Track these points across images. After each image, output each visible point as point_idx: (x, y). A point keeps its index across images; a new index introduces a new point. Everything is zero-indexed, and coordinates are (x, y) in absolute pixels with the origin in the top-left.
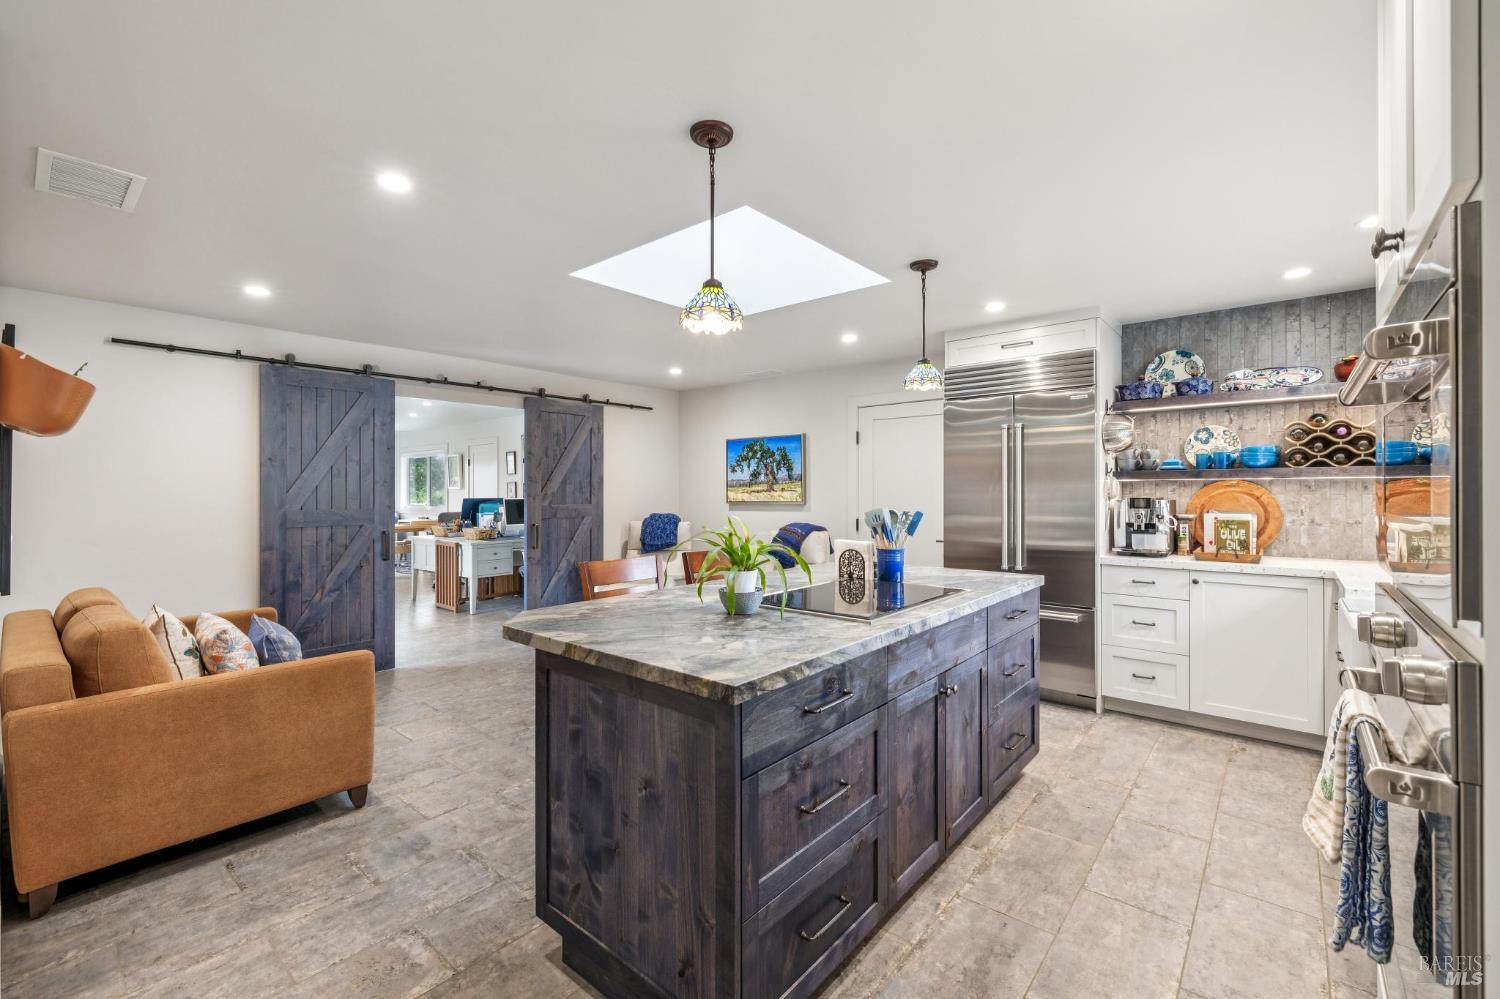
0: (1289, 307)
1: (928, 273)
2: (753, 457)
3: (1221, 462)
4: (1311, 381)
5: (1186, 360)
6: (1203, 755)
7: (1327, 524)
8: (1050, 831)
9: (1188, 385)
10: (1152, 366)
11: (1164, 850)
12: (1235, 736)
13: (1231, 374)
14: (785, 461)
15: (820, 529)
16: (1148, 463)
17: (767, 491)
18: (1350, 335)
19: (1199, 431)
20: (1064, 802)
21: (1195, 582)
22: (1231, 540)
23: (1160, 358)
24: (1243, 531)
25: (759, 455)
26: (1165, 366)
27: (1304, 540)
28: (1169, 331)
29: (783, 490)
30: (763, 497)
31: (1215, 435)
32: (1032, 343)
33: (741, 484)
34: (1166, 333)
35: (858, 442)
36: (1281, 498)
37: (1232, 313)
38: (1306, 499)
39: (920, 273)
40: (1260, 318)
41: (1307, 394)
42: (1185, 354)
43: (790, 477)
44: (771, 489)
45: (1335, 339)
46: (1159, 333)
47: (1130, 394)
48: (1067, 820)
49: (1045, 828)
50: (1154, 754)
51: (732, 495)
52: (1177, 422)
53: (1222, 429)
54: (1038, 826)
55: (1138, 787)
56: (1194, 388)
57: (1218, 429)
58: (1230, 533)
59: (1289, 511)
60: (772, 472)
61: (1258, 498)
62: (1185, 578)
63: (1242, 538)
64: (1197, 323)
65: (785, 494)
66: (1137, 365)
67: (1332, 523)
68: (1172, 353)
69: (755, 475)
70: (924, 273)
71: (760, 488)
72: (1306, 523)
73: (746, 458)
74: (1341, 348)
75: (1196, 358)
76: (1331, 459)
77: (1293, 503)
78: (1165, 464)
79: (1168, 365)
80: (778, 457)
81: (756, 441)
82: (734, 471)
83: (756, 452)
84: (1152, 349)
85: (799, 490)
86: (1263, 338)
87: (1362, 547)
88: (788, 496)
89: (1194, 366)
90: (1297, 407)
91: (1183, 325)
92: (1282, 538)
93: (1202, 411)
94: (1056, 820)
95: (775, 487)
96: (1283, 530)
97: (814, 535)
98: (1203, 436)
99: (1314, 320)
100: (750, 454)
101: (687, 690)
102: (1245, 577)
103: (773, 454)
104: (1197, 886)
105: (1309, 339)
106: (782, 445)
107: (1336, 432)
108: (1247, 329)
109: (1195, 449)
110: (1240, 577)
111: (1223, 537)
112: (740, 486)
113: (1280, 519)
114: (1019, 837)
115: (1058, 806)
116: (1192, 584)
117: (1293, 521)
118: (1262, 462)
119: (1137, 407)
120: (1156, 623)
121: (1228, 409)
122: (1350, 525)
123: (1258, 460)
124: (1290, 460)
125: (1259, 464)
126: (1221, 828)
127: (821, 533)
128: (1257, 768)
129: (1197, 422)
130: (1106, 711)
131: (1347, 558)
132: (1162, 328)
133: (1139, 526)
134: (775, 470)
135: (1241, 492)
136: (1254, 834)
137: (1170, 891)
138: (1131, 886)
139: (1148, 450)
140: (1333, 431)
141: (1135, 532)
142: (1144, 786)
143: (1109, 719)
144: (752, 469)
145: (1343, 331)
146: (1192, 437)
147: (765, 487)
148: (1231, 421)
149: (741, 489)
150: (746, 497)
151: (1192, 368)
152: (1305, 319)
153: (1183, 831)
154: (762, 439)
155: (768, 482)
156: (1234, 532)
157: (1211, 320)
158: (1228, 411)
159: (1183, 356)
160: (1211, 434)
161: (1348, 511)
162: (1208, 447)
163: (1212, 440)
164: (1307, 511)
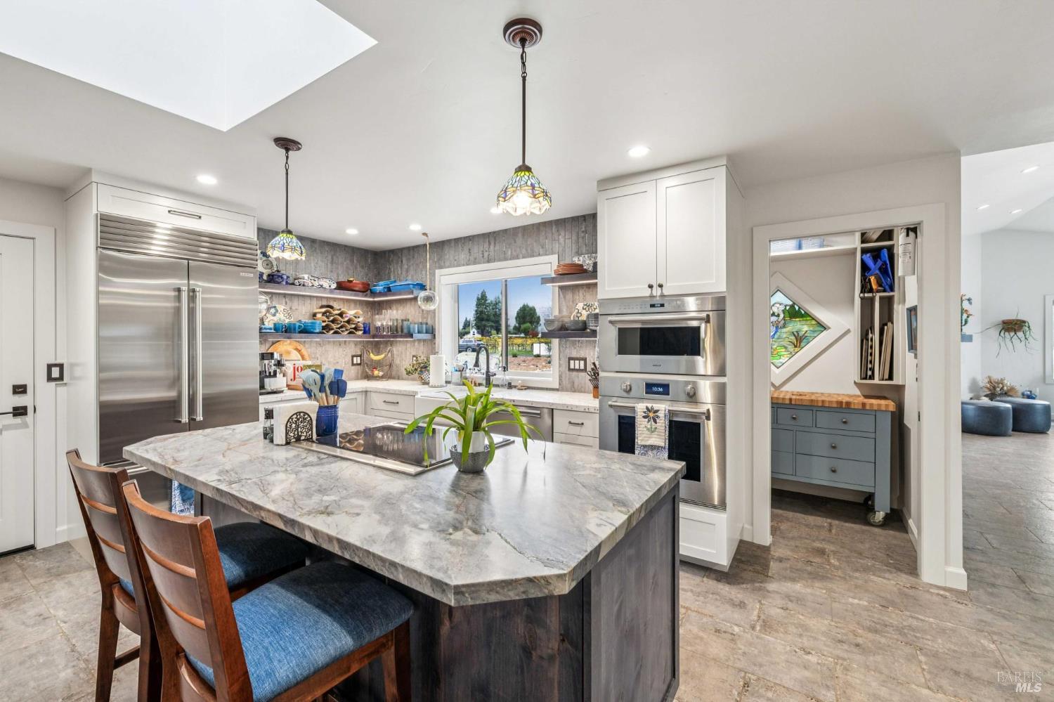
3: (295, 329)
4: (331, 287)
5: (264, 259)
13: (303, 276)
31: (279, 311)
32: (200, 217)
39: (284, 151)
42: (265, 254)
53: (283, 308)
56: (284, 280)
57: (281, 308)
61: (300, 351)
64: (268, 235)
67: (328, 363)
75: (272, 259)
76: (340, 330)
98: (273, 311)
99: (321, 253)
105: (320, 263)
109: (269, 319)
118: (317, 331)
121: (285, 295)
122: (335, 364)
123: (315, 329)
124: (324, 329)
125: (315, 331)
129: (270, 302)
140: (341, 315)
141: (267, 377)
148: (286, 303)
158: (285, 297)
159: (263, 256)
160: (277, 311)
161: (335, 356)
162: (275, 319)
163: (277, 314)
164: (319, 357)
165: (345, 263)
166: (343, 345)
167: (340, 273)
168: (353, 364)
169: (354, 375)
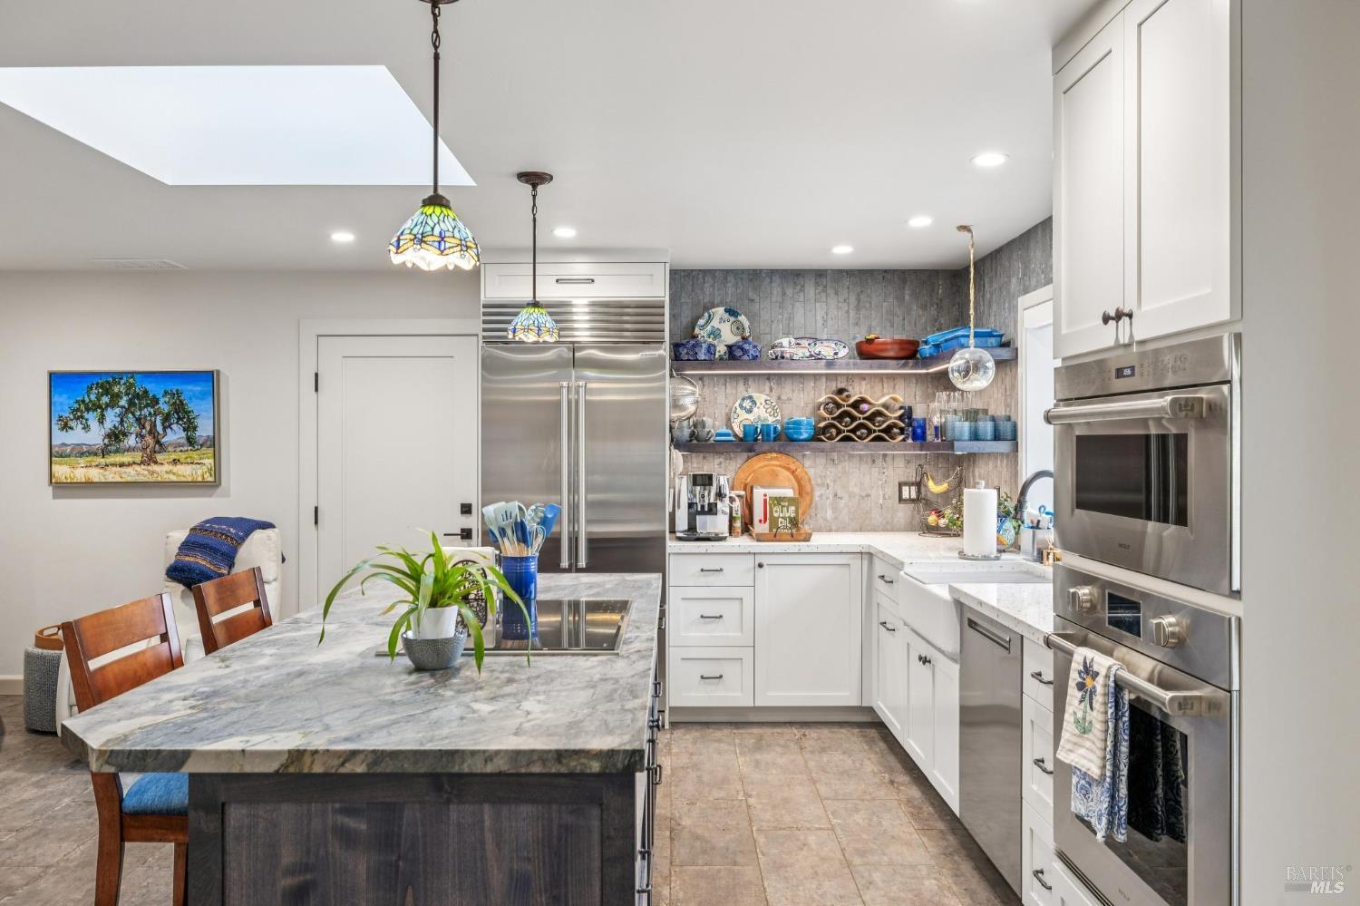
0: (819, 274)
1: (539, 188)
2: (112, 405)
4: (840, 355)
5: (732, 319)
6: (779, 749)
7: (846, 497)
8: (706, 864)
9: (742, 349)
10: (701, 322)
11: (805, 848)
12: (791, 724)
13: (779, 341)
14: (180, 413)
15: (267, 526)
16: (703, 433)
17: (142, 463)
18: (863, 312)
19: (743, 399)
20: (699, 831)
21: (760, 566)
22: (783, 518)
23: (709, 313)
24: (793, 508)
25: (123, 402)
26: (712, 324)
27: (829, 514)
28: (716, 284)
29: (175, 462)
30: (131, 474)
31: (758, 404)
32: (593, 280)
33: (82, 452)
34: (713, 286)
35: (317, 389)
36: (811, 472)
37: (772, 273)
38: (832, 472)
39: (530, 187)
40: (795, 284)
41: (840, 369)
42: (732, 312)
43: (191, 441)
44: (150, 460)
45: (852, 313)
46: (706, 285)
47: (687, 353)
48: (713, 848)
49: (700, 862)
50: (741, 760)
51: (62, 471)
52: (723, 387)
53: (764, 397)
54: (693, 864)
55: (750, 796)
56: (745, 352)
57: (760, 398)
58: (782, 512)
59: (818, 485)
60: (152, 432)
61: (793, 473)
62: (749, 562)
63: (792, 515)
64: (742, 279)
65: (179, 469)
66: (685, 319)
67: (850, 496)
68: (721, 310)
69: (116, 436)
70: (534, 186)
71: (126, 458)
72: (831, 498)
73: (96, 406)
74: (857, 324)
75: (742, 318)
76: (855, 433)
77: (821, 476)
78: (718, 435)
79: (715, 323)
80: (165, 408)
81: (117, 377)
82: (66, 427)
83: (115, 398)
84: (699, 302)
85: (209, 462)
86: (798, 304)
87: (871, 518)
88: (185, 472)
89: (740, 328)
90: (824, 380)
91: (729, 278)
92: (812, 512)
93: (746, 377)
94: (704, 852)
95: (159, 457)
96: (813, 505)
97: (258, 535)
98: (747, 404)
99: (837, 294)
100: (105, 399)
101: (563, 770)
102: (790, 556)
103: (155, 401)
104: (847, 870)
105: (833, 312)
106: (173, 387)
107: (859, 407)
108: (784, 294)
109: (740, 419)
110: (785, 556)
111: (776, 515)
112: (82, 454)
113: (811, 494)
114: (684, 880)
115: (697, 837)
116: (757, 568)
117: (821, 495)
119: (694, 369)
120: (724, 615)
121: (769, 377)
122: (863, 498)
123: (801, 434)
124: (824, 434)
125: (802, 437)
126: (833, 814)
127: (269, 532)
128: (823, 750)
129: (741, 390)
130: (674, 725)
131: (861, 530)
132: (709, 278)
133: (703, 507)
134: (159, 428)
135: (780, 466)
136: (857, 810)
137: (832, 883)
138: (804, 890)
139: (704, 419)
140: (856, 405)
141: (698, 513)
142: (754, 793)
143: (678, 733)
144: (108, 425)
145: (858, 308)
146: (737, 405)
147: (138, 457)
148: (771, 390)
149: (82, 461)
150: (95, 475)
151: (738, 328)
152: (830, 291)
153: (809, 826)
154: (132, 374)
155: (144, 449)
156: (785, 509)
157: (754, 277)
158: (768, 379)
159: (731, 315)
160: (754, 403)
161: (862, 484)
162: (751, 417)
163: (755, 410)
164: (831, 484)
165: (885, 304)
166: (879, 461)
167: (874, 324)
168: (901, 500)
169: (902, 521)
